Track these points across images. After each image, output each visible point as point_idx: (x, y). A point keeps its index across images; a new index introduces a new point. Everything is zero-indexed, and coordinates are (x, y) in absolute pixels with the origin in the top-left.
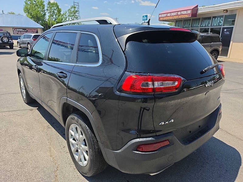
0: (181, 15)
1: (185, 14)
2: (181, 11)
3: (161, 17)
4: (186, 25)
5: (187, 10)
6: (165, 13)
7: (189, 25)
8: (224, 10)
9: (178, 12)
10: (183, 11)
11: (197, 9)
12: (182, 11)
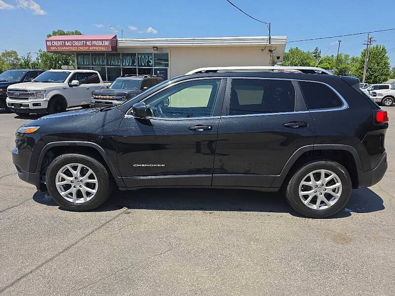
0: (92, 46)
1: (99, 46)
2: (92, 40)
3: (52, 46)
4: (97, 62)
5: (102, 40)
6: (60, 41)
7: (103, 62)
8: (154, 47)
9: (86, 41)
10: (96, 40)
11: (117, 40)
12: (94, 40)
